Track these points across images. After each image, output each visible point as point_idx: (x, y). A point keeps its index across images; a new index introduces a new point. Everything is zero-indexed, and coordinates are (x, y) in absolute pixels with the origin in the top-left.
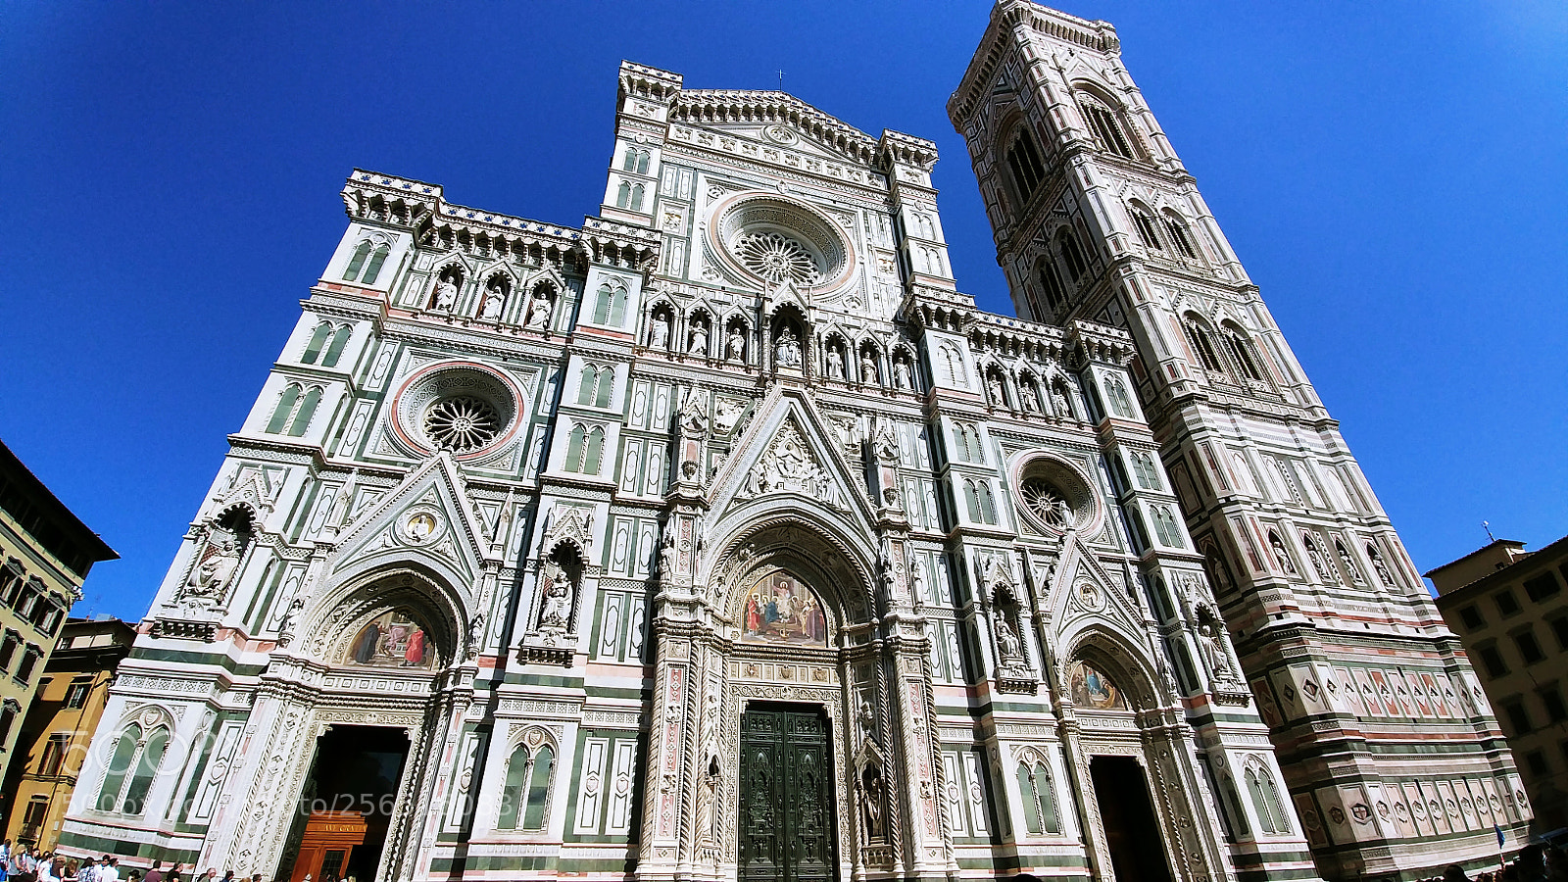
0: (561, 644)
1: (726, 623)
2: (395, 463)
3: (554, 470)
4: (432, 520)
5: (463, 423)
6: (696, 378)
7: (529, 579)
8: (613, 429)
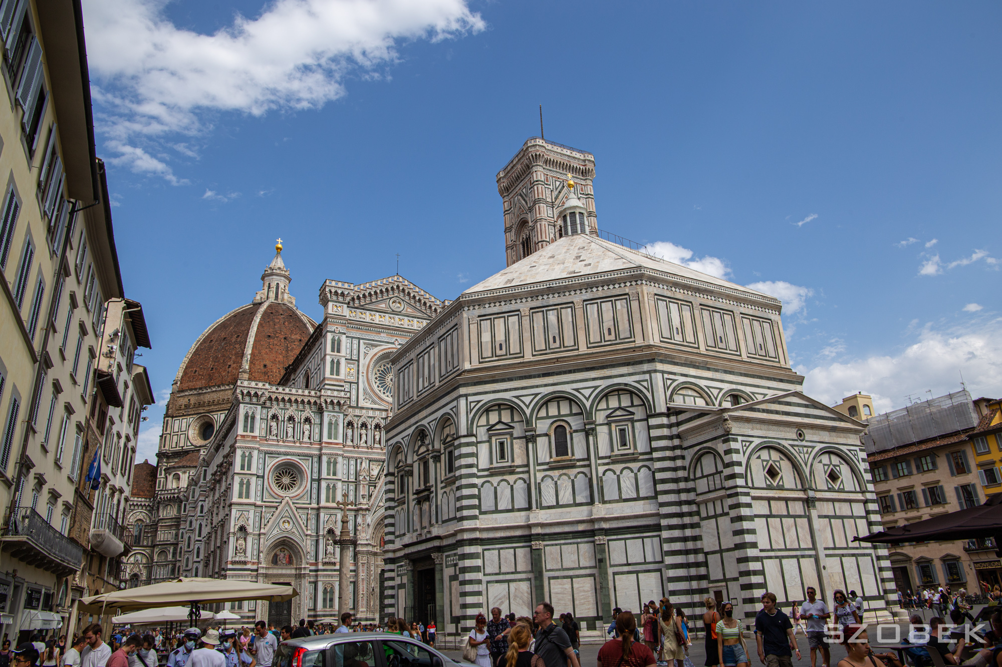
0: (333, 560)
1: (375, 546)
2: (273, 502)
3: (323, 503)
4: (289, 522)
5: (286, 480)
6: (363, 456)
7: (321, 541)
8: (339, 484)
